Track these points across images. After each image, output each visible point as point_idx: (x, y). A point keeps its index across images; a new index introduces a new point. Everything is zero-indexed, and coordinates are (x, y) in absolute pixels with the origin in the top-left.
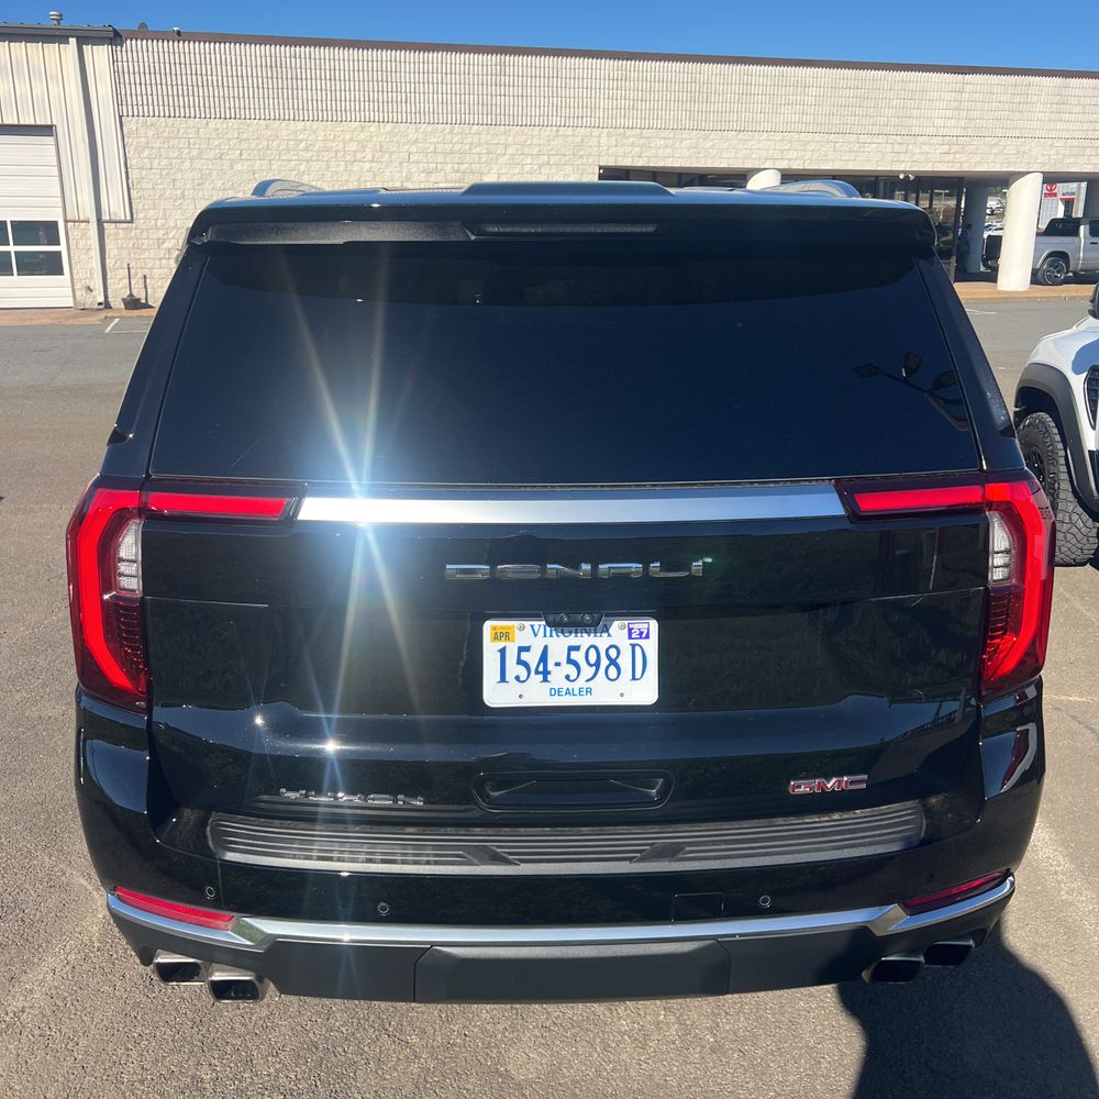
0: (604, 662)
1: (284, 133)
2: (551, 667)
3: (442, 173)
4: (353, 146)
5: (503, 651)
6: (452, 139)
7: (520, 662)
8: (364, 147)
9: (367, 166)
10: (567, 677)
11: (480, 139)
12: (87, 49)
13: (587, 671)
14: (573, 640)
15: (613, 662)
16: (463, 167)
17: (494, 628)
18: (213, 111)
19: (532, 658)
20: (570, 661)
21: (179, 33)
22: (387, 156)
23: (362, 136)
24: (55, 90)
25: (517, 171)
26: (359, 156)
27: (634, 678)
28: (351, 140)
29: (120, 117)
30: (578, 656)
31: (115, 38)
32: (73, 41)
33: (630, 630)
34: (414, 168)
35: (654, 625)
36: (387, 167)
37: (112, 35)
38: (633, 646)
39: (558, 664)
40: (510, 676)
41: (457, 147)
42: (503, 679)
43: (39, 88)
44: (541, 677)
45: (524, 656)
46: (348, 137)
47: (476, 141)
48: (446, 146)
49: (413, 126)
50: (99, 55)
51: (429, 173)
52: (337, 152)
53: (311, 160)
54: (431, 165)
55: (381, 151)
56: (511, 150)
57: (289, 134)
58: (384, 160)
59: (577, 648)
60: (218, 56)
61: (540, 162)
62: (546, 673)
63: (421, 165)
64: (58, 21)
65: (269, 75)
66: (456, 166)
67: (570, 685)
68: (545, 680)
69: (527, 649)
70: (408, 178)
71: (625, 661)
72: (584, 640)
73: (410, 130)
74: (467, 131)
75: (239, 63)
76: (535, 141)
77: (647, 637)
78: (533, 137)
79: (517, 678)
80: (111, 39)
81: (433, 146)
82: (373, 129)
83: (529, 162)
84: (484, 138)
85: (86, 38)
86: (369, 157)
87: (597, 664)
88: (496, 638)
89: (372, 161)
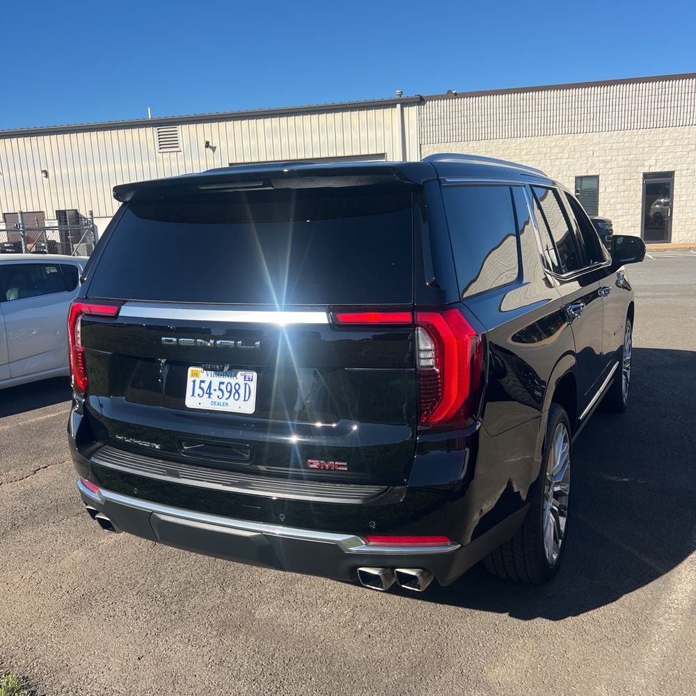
0: (234, 391)
1: (514, 145)
2: (212, 391)
3: (616, 162)
4: (557, 150)
5: (194, 382)
6: (624, 140)
7: (200, 388)
8: (564, 150)
9: (565, 161)
10: (218, 397)
11: (644, 138)
12: (406, 109)
13: (227, 395)
14: (222, 379)
15: (237, 391)
16: (630, 157)
17: (192, 371)
18: (472, 136)
19: (205, 386)
20: (220, 389)
21: (456, 94)
22: (579, 154)
23: (563, 143)
24: (388, 134)
25: (670, 156)
26: (559, 156)
27: (245, 400)
28: (555, 146)
29: (420, 145)
30: (223, 387)
31: (421, 101)
32: (399, 106)
33: (245, 376)
34: (596, 160)
35: (255, 374)
36: (578, 161)
37: (419, 100)
38: (246, 384)
39: (215, 390)
40: (196, 394)
41: (627, 145)
42: (193, 395)
43: (380, 134)
44: (208, 395)
45: (203, 385)
46: (553, 144)
47: (641, 139)
48: (620, 145)
49: (597, 134)
50: (412, 112)
51: (606, 163)
52: (545, 154)
53: (529, 160)
54: (608, 158)
55: (574, 151)
56: (667, 143)
57: (516, 146)
58: (576, 156)
59: (223, 383)
60: (477, 104)
61: (688, 150)
62: (210, 394)
63: (601, 158)
64: (400, 95)
65: (507, 112)
66: (626, 157)
67: (219, 401)
68: (209, 397)
69: (203, 382)
70: (592, 167)
71: (242, 391)
72: (226, 380)
73: (595, 137)
74: (635, 134)
75: (489, 107)
76: (685, 136)
77: (252, 380)
78: (684, 133)
79: (199, 395)
80: (419, 102)
81: (610, 145)
82: (570, 138)
83: (680, 150)
84: (646, 137)
85: (406, 103)
86: (567, 155)
87: (230, 392)
88: (192, 376)
89: (568, 158)
